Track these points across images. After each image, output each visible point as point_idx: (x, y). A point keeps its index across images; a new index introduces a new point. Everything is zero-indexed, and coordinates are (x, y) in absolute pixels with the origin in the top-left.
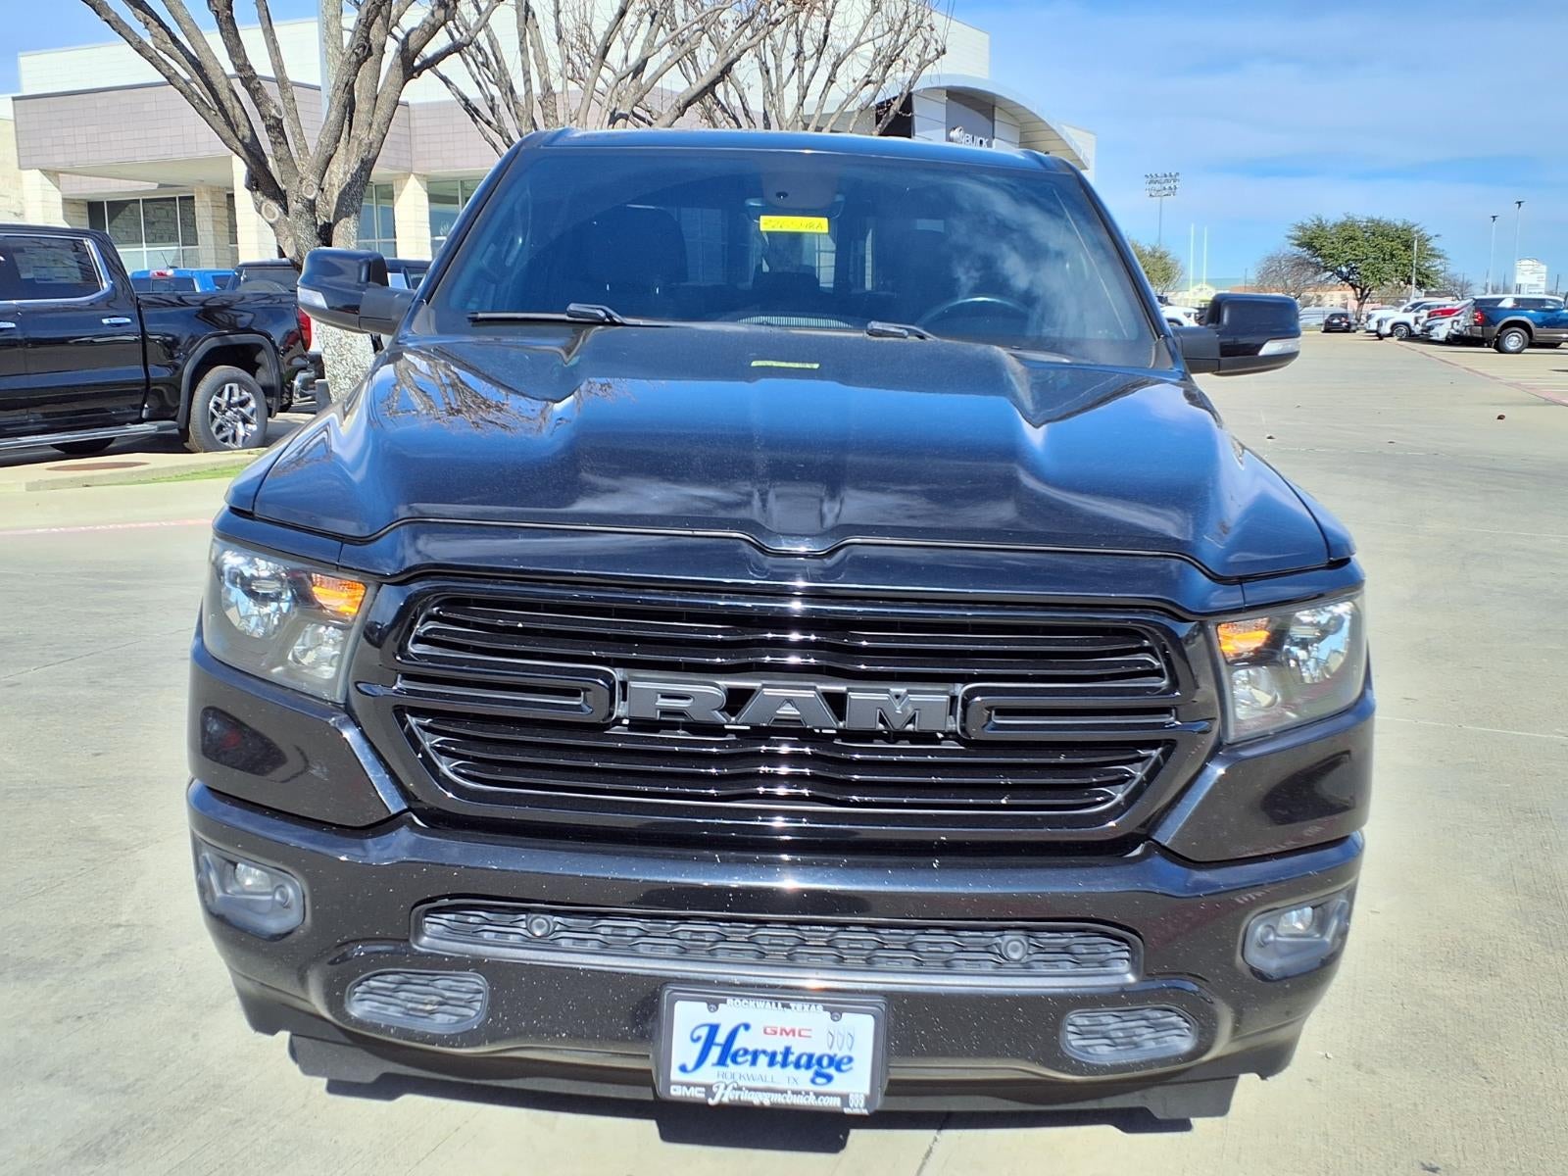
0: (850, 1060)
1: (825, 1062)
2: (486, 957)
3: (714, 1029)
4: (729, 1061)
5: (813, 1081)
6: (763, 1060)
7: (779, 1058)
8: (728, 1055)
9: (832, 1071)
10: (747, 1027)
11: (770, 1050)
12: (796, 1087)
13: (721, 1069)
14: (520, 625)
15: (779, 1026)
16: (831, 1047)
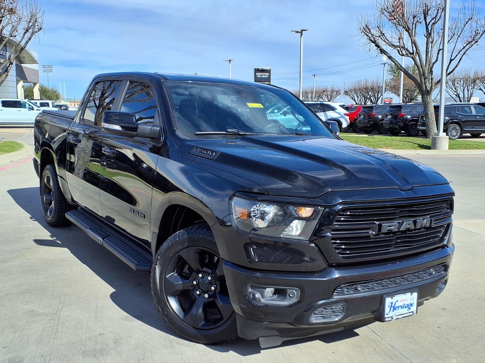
0: (413, 303)
1: (410, 305)
2: (347, 298)
3: (392, 303)
4: (394, 310)
5: (408, 311)
6: (400, 308)
7: (403, 307)
8: (395, 309)
9: (411, 307)
10: (397, 301)
11: (401, 305)
12: (406, 312)
13: (393, 312)
14: (361, 214)
15: (402, 299)
16: (411, 301)
